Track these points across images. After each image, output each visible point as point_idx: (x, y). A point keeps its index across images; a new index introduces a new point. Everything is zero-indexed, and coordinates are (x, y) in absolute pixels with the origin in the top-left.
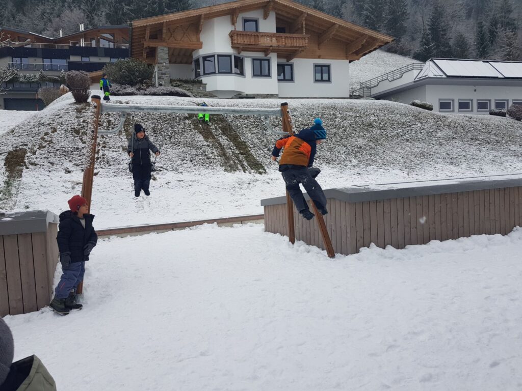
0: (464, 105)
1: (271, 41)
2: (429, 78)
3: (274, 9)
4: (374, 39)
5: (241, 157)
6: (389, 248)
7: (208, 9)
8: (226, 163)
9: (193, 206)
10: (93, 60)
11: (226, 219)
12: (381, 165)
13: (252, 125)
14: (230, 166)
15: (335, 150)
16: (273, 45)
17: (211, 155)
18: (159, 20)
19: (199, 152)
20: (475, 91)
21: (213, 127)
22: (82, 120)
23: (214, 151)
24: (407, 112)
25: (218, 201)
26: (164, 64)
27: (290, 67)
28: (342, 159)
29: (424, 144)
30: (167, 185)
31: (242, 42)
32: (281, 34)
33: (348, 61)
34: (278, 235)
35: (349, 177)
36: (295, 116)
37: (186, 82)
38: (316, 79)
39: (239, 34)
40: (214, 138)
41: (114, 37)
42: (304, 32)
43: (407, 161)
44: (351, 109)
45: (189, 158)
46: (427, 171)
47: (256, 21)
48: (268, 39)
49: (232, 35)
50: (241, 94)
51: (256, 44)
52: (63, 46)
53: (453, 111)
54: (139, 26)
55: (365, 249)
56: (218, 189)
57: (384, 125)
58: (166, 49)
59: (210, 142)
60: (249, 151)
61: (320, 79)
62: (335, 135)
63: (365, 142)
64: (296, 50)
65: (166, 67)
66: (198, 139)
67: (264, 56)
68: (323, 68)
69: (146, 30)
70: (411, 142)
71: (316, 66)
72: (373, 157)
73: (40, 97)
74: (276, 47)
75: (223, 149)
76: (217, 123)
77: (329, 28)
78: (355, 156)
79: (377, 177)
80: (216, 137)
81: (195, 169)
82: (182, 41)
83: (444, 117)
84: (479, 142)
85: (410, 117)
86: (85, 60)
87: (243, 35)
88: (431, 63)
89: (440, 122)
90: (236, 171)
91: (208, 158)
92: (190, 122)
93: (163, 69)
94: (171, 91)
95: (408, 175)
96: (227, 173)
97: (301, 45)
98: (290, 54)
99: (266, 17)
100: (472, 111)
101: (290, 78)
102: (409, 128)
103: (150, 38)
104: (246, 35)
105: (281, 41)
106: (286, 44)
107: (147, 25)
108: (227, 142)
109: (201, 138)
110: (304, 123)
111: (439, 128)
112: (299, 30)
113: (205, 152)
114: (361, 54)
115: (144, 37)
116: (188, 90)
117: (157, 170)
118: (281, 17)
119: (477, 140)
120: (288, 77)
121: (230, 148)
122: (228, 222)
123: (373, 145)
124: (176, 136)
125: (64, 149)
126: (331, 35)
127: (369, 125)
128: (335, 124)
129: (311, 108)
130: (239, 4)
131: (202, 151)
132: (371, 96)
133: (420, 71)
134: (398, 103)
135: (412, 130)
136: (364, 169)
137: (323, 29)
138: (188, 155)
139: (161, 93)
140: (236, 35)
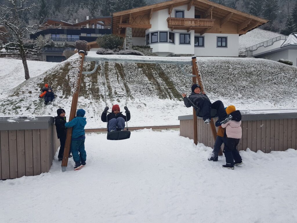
1: (191, 23)
2: (291, 45)
3: (194, 4)
4: (256, 21)
5: (169, 91)
6: (260, 152)
7: (155, 5)
8: (160, 94)
9: (139, 118)
10: (93, 35)
11: (158, 126)
12: (257, 98)
13: (177, 72)
14: (163, 96)
15: (228, 88)
16: (193, 26)
17: (152, 89)
18: (128, 12)
19: (145, 87)
21: (154, 72)
23: (154, 86)
24: (276, 66)
25: (154, 116)
26: (129, 37)
27: (202, 38)
28: (232, 93)
29: (286, 86)
31: (174, 24)
32: (198, 19)
33: (238, 35)
34: (188, 138)
35: (236, 105)
36: (203, 67)
37: (141, 47)
38: (218, 45)
39: (172, 19)
40: (154, 79)
41: (104, 22)
42: (212, 17)
43: (274, 96)
44: (239, 63)
45: (139, 90)
46: (287, 103)
47: (183, 12)
48: (190, 22)
49: (168, 20)
50: (172, 54)
51: (182, 25)
52: (77, 28)
54: (117, 16)
55: (243, 152)
56: (154, 109)
57: (260, 73)
58: (131, 29)
59: (152, 81)
60: (175, 87)
61: (220, 45)
62: (228, 79)
63: (247, 83)
64: (206, 28)
65: (131, 39)
66: (145, 79)
67: (187, 32)
68: (223, 39)
69: (120, 18)
70: (277, 85)
71: (218, 38)
72: (252, 93)
73: (64, 55)
74: (195, 26)
75: (159, 86)
76: (156, 71)
77: (227, 15)
78: (240, 92)
79: (254, 106)
80: (155, 78)
81: (142, 97)
82: (139, 24)
85: (277, 69)
86: (89, 35)
87: (175, 20)
88: (293, 36)
90: (166, 98)
91: (150, 91)
92: (141, 70)
93: (129, 40)
94: (132, 53)
95: (275, 105)
96: (160, 99)
97: (209, 25)
98: (203, 31)
99: (189, 9)
101: (202, 45)
102: (276, 76)
103: (122, 23)
104: (176, 20)
105: (197, 24)
106: (200, 25)
107: (121, 16)
108: (162, 82)
109: (147, 79)
110: (209, 71)
112: (209, 17)
114: (247, 31)
115: (119, 22)
116: (141, 52)
117: (121, 97)
118: (198, 9)
120: (201, 44)
121: (163, 85)
122: (159, 128)
123: (252, 86)
124: (133, 77)
125: (72, 83)
126: (228, 19)
127: (250, 74)
128: (228, 72)
129: (213, 62)
130: (173, 2)
131: (146, 86)
132: (252, 56)
133: (285, 40)
134: (269, 60)
135: (278, 77)
136: (246, 100)
137: (224, 15)
138: (138, 88)
139: (126, 54)
140: (170, 20)
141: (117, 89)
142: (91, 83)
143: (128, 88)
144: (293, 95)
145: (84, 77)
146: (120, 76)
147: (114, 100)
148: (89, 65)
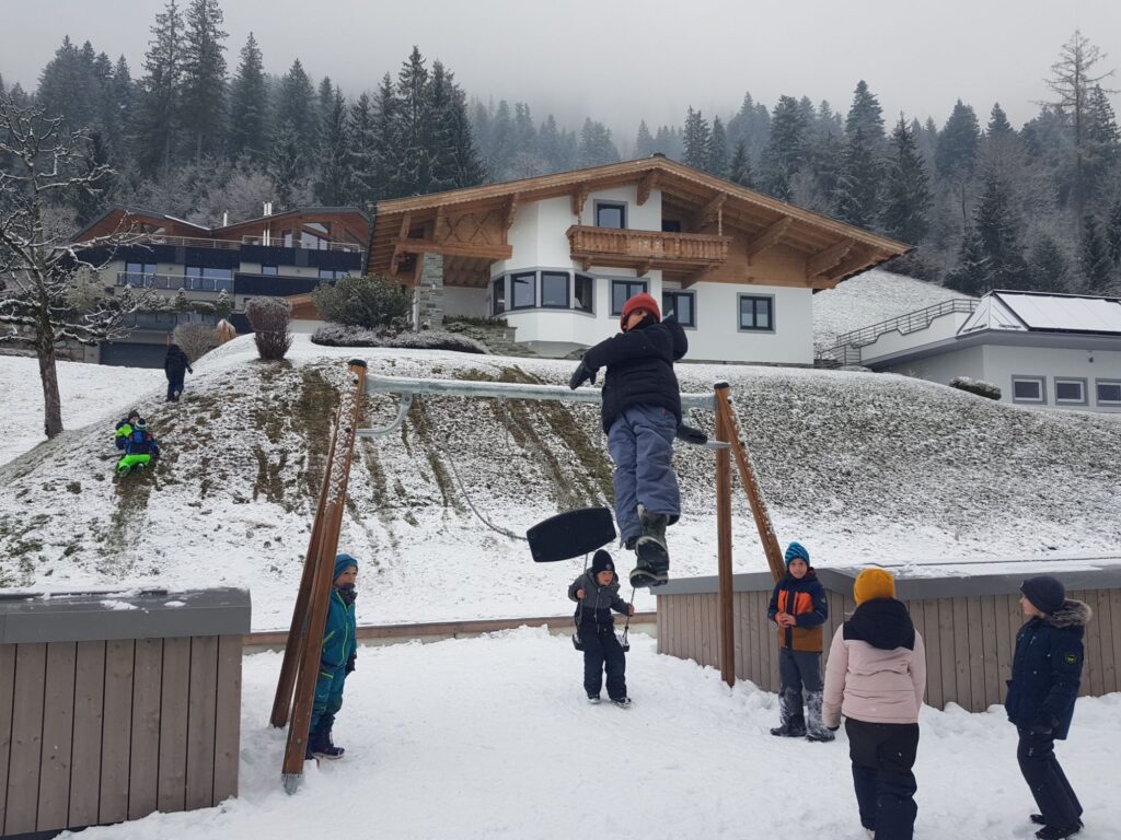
0: (1068, 391)
1: (652, 247)
2: (990, 330)
3: (659, 185)
4: (868, 248)
5: (592, 483)
7: (527, 183)
8: (562, 495)
9: (494, 586)
10: (286, 272)
12: (895, 514)
14: (571, 502)
15: (793, 476)
16: (656, 255)
17: (529, 476)
18: (430, 202)
19: (506, 468)
20: (1091, 360)
21: (534, 416)
22: (272, 394)
23: (537, 467)
24: (945, 401)
25: (546, 576)
26: (434, 287)
27: (687, 298)
28: (809, 496)
29: (988, 473)
30: (439, 537)
31: (592, 249)
33: (811, 290)
34: (690, 663)
35: (824, 537)
37: (476, 322)
38: (744, 324)
39: (586, 232)
40: (535, 440)
41: (328, 228)
42: (720, 230)
43: (953, 508)
44: (823, 390)
45: (484, 479)
46: (997, 531)
47: (622, 208)
48: (646, 242)
49: (572, 235)
51: (621, 252)
52: (228, 244)
53: (1044, 402)
54: (391, 212)
57: (896, 426)
58: (439, 258)
59: (529, 449)
61: (750, 324)
62: (791, 444)
63: (857, 461)
64: (703, 266)
65: (438, 293)
66: (504, 441)
67: (635, 275)
68: (758, 303)
69: (402, 220)
70: (957, 467)
71: (743, 298)
72: (876, 496)
73: (175, 342)
74: (662, 259)
75: (554, 464)
76: (544, 412)
77: (772, 223)
78: (837, 492)
79: (889, 541)
80: (540, 437)
81: (498, 505)
83: (1028, 414)
84: (1108, 473)
85: (951, 412)
86: (270, 271)
87: (595, 234)
88: (993, 300)
89: (1018, 426)
91: (524, 482)
92: (488, 406)
93: (431, 295)
94: (447, 342)
95: (957, 538)
97: (713, 257)
98: (690, 274)
99: (641, 200)
100: (1086, 403)
101: (689, 321)
102: (950, 436)
103: (409, 237)
104: (601, 234)
105: (671, 249)
106: (682, 253)
107: (405, 212)
108: (563, 450)
109: (510, 440)
111: (1017, 439)
112: (710, 228)
113: (517, 468)
114: (840, 277)
115: (397, 234)
116: (478, 339)
117: (420, 504)
118: (673, 202)
119: (1103, 467)
120: (684, 317)
121: (571, 464)
123: (875, 470)
124: (458, 433)
125: (234, 452)
126: (776, 237)
127: (863, 426)
128: (790, 421)
129: (737, 385)
130: (589, 175)
131: (511, 467)
132: (860, 364)
133: (968, 315)
134: (923, 381)
135: (958, 440)
136: (858, 521)
137: (760, 225)
138: (482, 474)
139: (425, 345)
140: (580, 233)
141: (403, 476)
142: (306, 453)
143: (445, 472)
144: (1013, 503)
145: (279, 429)
146: (411, 428)
147: (393, 519)
148: (296, 385)
